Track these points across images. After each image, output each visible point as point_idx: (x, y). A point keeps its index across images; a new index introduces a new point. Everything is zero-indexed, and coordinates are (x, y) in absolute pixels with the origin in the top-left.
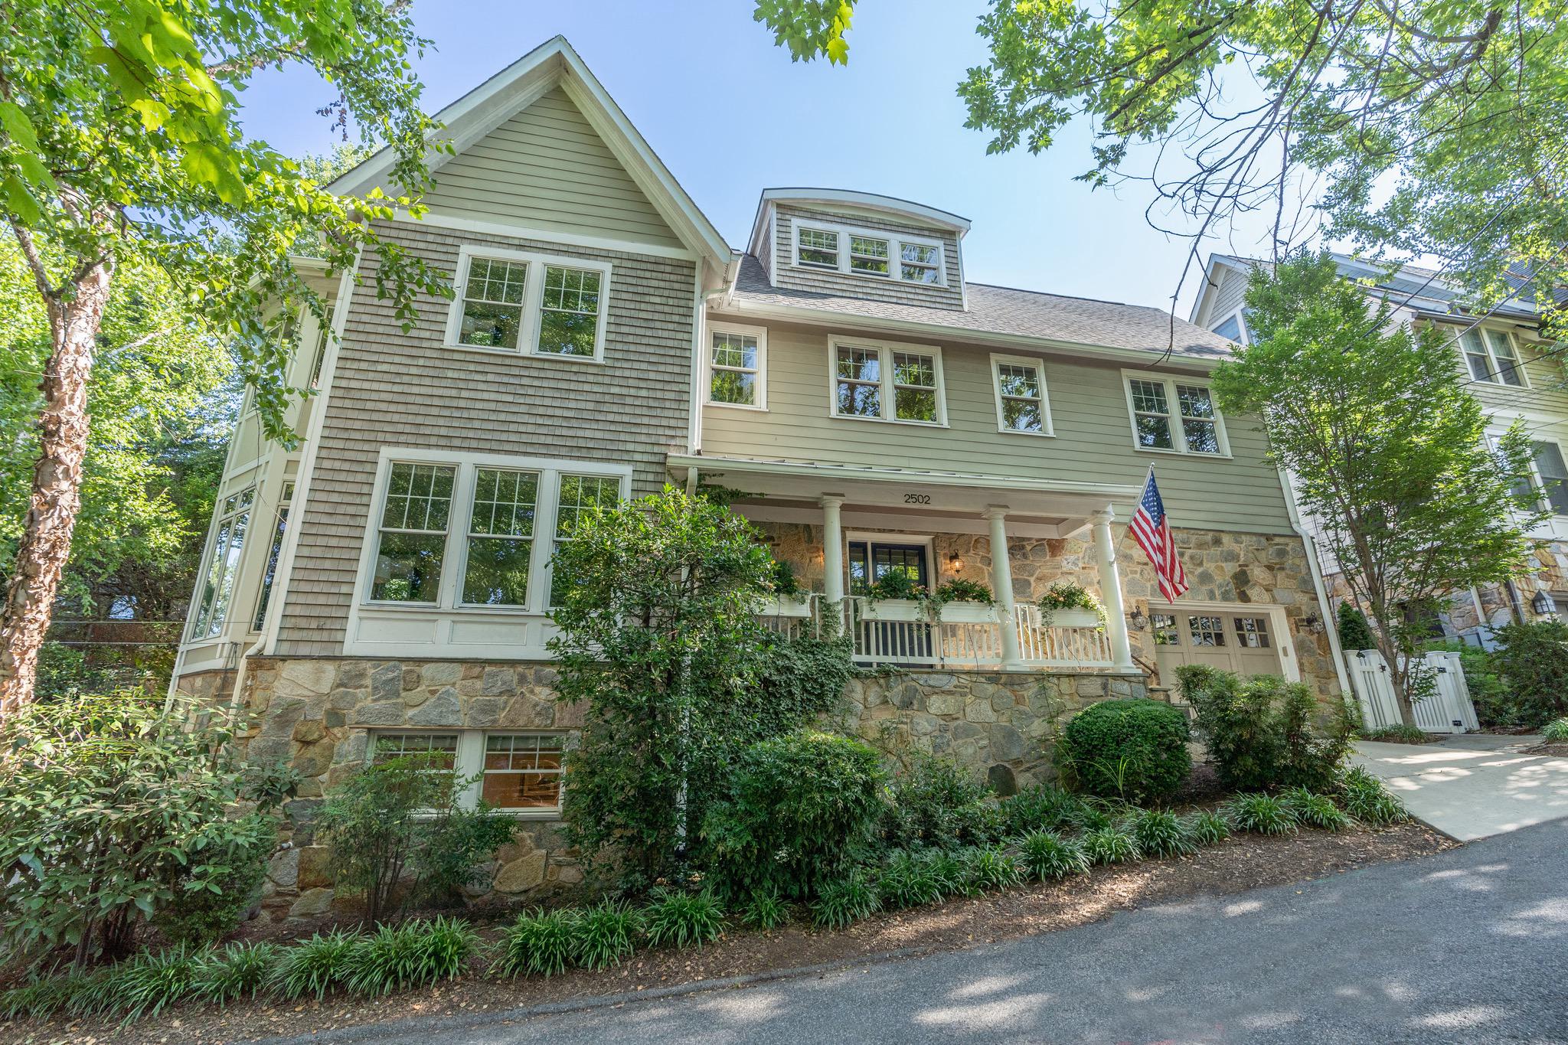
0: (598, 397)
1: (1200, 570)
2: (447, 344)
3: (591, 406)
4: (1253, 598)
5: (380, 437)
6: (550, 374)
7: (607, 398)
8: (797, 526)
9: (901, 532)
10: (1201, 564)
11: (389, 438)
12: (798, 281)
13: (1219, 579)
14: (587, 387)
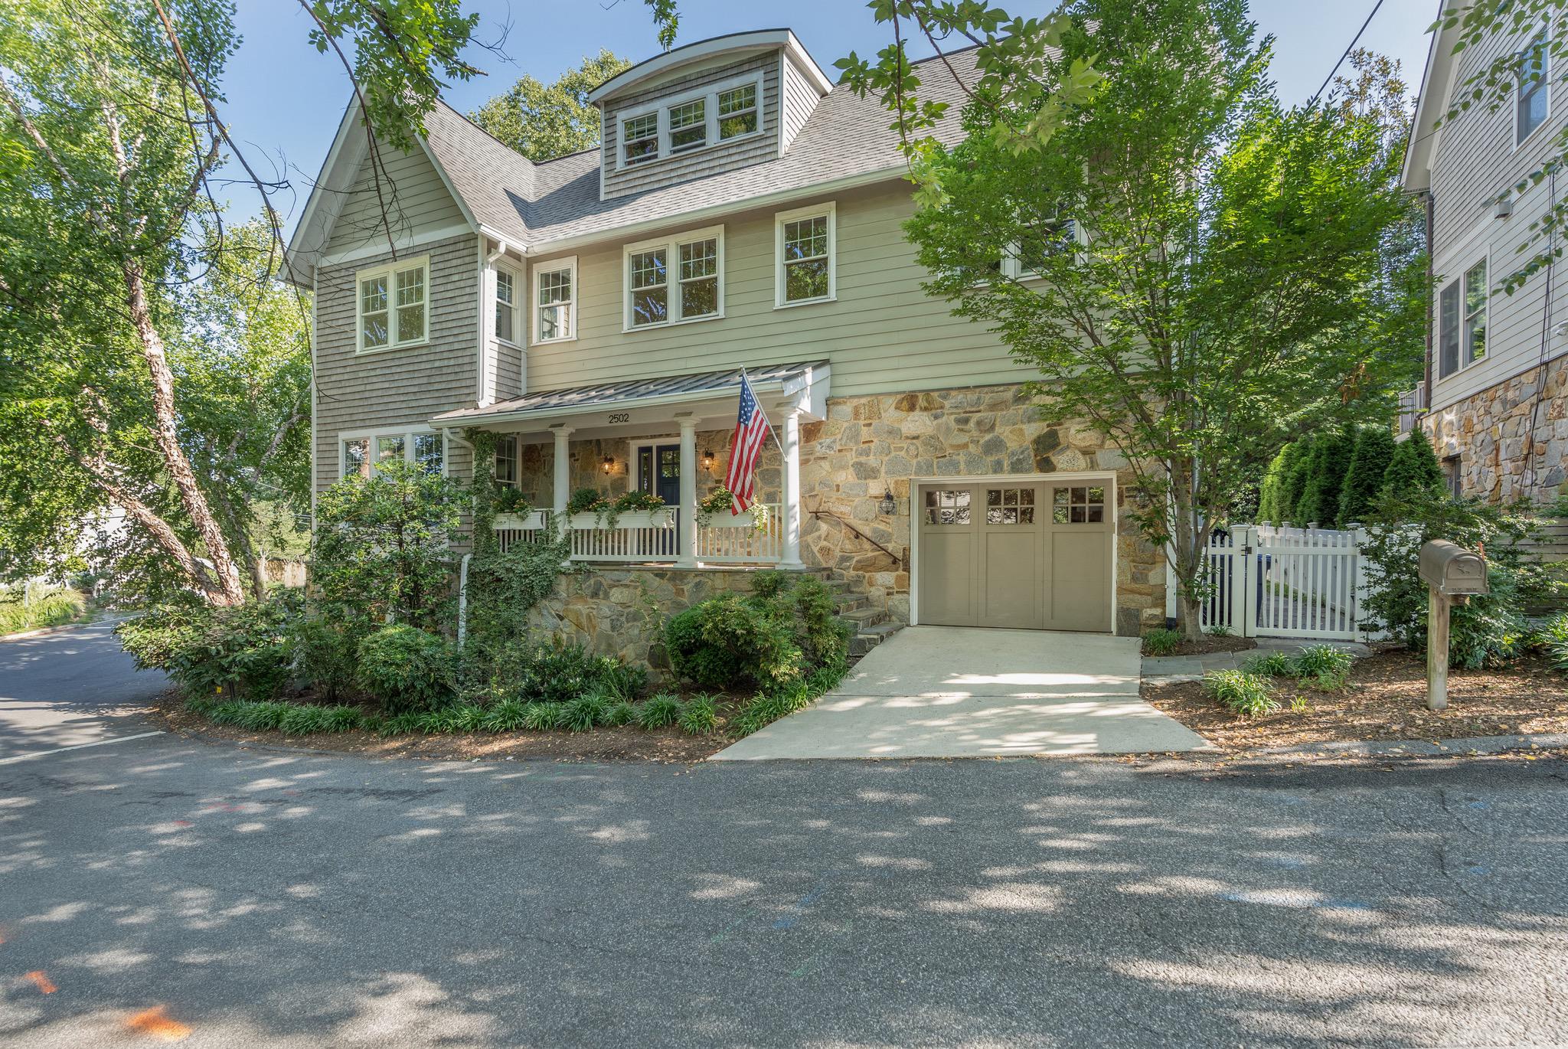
0: (428, 373)
1: (988, 437)
2: (358, 353)
3: (425, 380)
4: (1059, 466)
5: (338, 426)
6: (404, 361)
7: (434, 372)
8: (590, 442)
9: (668, 435)
10: (992, 428)
11: (341, 426)
12: (621, 186)
13: (1012, 445)
14: (423, 366)
